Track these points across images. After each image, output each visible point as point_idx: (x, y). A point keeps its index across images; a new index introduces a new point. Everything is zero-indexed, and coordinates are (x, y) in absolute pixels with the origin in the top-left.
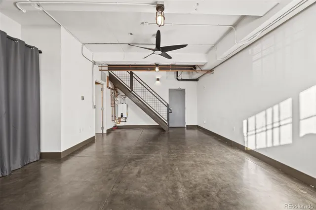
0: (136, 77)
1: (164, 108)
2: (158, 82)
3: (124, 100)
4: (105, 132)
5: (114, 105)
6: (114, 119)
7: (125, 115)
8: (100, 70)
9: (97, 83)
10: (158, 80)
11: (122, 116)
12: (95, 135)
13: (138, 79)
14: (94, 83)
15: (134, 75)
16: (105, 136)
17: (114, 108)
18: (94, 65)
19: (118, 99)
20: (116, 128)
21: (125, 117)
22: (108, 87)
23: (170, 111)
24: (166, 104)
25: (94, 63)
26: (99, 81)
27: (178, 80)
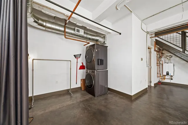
3: (169, 60)
4: (153, 85)
5: (159, 65)
6: (159, 76)
8: (150, 38)
11: (168, 74)
14: (147, 48)
17: (159, 67)
18: (148, 35)
19: (163, 59)
21: (172, 75)
22: (155, 50)
25: (148, 33)
26: (150, 46)
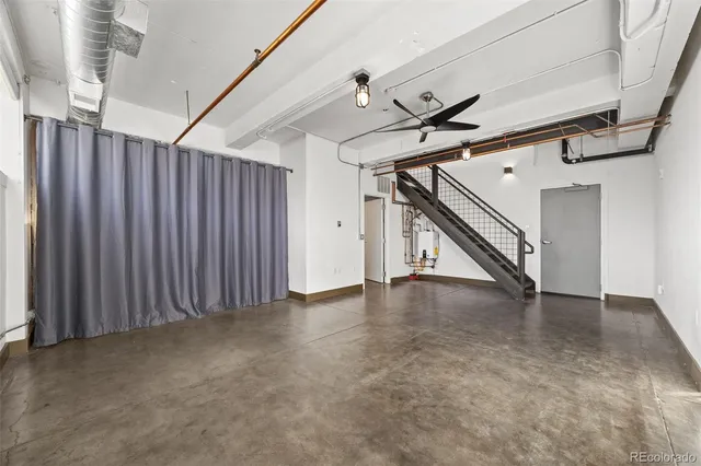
0: (444, 175)
1: (510, 241)
2: (509, 176)
4: (388, 281)
5: (409, 233)
6: (408, 260)
7: (431, 254)
8: (375, 175)
9: (368, 198)
10: (508, 170)
11: (424, 256)
12: (363, 282)
13: (448, 179)
14: (363, 199)
15: (439, 171)
16: (388, 288)
17: (408, 240)
18: (362, 170)
19: (418, 221)
20: (415, 277)
21: (432, 257)
22: (395, 202)
23: (528, 249)
24: (516, 230)
25: (361, 166)
26: (375, 193)
27: (566, 161)
